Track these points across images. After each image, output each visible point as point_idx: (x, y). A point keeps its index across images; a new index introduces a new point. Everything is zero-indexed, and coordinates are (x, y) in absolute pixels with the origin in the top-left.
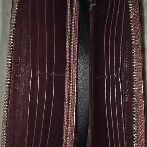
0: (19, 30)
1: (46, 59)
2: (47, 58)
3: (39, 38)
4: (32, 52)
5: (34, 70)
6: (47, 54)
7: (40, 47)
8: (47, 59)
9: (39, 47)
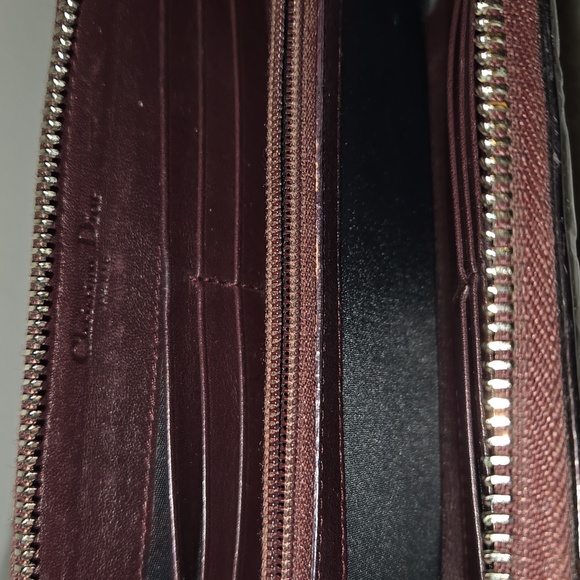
0: (96, 69)
1: (234, 211)
2: (237, 209)
3: (201, 110)
4: (168, 171)
5: (180, 262)
6: (237, 189)
7: (204, 154)
8: (241, 212)
9: (201, 152)
